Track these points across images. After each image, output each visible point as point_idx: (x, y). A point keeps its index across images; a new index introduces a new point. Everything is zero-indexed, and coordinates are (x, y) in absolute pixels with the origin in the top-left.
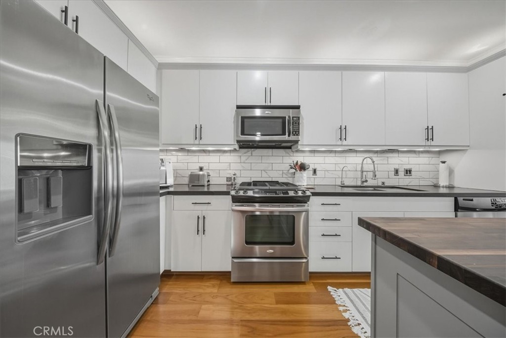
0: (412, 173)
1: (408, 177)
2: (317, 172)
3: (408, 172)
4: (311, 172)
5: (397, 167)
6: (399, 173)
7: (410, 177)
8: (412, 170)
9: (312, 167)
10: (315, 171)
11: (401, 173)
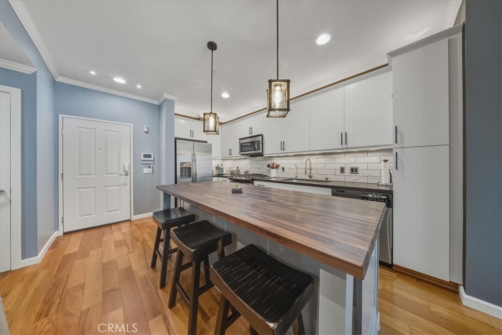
0: (360, 171)
1: (355, 175)
2: (285, 170)
3: (354, 170)
4: (281, 169)
5: (343, 166)
6: (346, 171)
7: (357, 175)
8: (359, 168)
9: (281, 166)
10: (283, 169)
11: (347, 171)
